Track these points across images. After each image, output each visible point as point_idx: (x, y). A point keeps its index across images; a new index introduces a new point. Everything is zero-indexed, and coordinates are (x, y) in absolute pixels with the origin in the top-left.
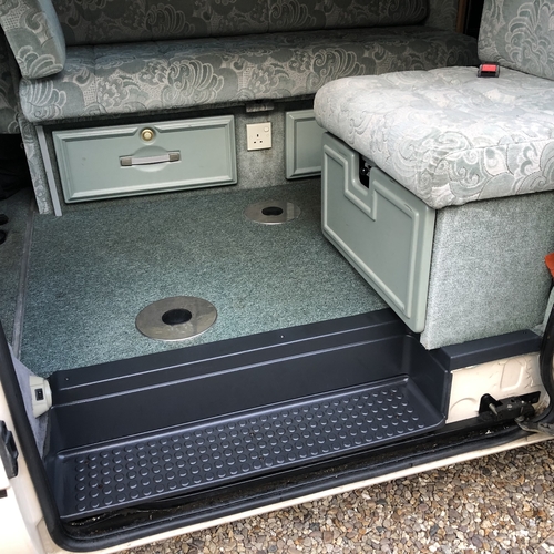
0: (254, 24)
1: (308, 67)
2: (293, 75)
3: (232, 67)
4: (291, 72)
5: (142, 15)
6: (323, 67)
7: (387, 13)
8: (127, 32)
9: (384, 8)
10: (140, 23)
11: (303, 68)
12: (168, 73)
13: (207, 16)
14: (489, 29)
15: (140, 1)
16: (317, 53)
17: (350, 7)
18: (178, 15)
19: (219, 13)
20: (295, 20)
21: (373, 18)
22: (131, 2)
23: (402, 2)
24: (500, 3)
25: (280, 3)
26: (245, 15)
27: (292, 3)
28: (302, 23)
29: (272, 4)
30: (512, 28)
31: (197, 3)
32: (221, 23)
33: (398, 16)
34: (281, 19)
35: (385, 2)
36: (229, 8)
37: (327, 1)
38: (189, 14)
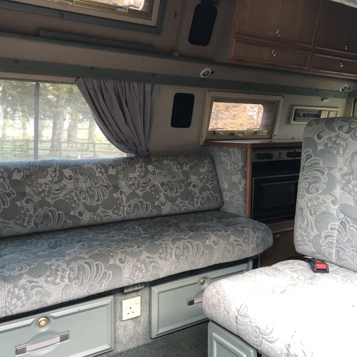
0: (114, 217)
1: (171, 257)
2: (162, 263)
3: (118, 262)
4: (160, 261)
5: (31, 216)
6: (181, 255)
7: (199, 205)
8: (19, 230)
9: (197, 202)
10: (29, 222)
11: (168, 257)
12: (68, 273)
13: (81, 214)
14: (305, 234)
15: (30, 206)
16: (176, 245)
17: (177, 202)
18: (59, 214)
19: (90, 211)
20: (142, 213)
21: (191, 208)
22: (22, 208)
23: (208, 198)
24: (312, 219)
25: (132, 202)
26: (108, 211)
27: (140, 202)
28: (147, 214)
29: (126, 203)
30: (326, 237)
31: (73, 205)
32: (91, 218)
33: (206, 207)
34: (133, 212)
35: (198, 198)
36: (97, 207)
37: (162, 199)
38: (67, 213)
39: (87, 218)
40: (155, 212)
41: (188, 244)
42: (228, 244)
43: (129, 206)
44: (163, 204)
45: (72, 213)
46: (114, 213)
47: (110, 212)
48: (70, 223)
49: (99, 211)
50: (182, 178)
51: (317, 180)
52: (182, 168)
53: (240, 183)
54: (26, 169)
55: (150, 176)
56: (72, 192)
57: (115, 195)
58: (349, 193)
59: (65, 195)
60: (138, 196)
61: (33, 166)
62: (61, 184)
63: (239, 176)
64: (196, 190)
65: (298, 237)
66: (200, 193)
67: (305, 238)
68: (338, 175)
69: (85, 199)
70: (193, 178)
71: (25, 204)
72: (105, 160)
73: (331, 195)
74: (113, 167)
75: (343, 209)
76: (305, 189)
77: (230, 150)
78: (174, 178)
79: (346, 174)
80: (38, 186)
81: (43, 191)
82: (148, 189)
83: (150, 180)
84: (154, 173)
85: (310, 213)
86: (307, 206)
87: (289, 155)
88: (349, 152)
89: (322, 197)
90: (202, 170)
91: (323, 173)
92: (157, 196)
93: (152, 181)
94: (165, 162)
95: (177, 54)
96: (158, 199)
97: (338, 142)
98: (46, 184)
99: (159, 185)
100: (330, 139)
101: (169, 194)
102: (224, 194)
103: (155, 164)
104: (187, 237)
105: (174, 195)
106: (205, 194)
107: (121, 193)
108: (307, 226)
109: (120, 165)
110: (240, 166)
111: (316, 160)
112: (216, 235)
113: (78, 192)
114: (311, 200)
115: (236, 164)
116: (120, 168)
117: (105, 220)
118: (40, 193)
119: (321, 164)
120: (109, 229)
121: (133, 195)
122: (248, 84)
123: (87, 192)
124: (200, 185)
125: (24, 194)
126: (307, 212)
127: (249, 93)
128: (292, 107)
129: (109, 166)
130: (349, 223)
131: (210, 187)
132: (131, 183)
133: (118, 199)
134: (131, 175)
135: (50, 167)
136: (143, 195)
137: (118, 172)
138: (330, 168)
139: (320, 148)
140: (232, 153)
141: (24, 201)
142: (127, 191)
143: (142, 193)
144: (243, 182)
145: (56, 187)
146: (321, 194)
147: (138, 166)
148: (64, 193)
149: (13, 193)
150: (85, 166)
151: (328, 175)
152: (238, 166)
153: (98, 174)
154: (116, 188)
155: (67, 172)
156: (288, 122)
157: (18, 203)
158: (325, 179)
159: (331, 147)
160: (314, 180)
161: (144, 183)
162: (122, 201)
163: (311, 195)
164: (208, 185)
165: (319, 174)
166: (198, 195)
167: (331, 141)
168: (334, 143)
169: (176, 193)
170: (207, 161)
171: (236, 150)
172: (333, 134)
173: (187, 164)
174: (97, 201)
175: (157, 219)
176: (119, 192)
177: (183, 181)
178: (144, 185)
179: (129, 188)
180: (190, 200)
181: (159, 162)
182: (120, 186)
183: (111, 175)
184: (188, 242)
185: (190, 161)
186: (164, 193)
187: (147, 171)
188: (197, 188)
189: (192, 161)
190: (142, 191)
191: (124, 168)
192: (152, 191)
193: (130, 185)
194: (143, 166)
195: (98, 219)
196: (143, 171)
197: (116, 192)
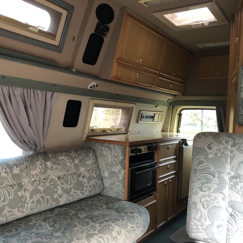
7: (88, 192)
9: (86, 191)
14: (199, 224)
17: (72, 193)
20: (44, 207)
21: (82, 196)
23: (94, 186)
24: (205, 212)
25: (35, 198)
26: (14, 210)
27: (42, 197)
28: (48, 207)
29: (30, 199)
30: (218, 227)
33: (93, 193)
34: (36, 208)
35: (87, 187)
36: (3, 208)
37: (60, 192)
40: (54, 205)
41: (100, 239)
42: (127, 231)
43: (33, 202)
44: (60, 197)
46: (19, 211)
47: (15, 211)
49: (5, 212)
50: (74, 171)
51: (209, 181)
52: (73, 162)
53: (120, 173)
55: (49, 172)
58: (238, 193)
60: (40, 192)
63: (119, 167)
64: (85, 180)
65: (192, 226)
66: (88, 183)
67: (199, 227)
68: (227, 178)
70: (82, 169)
72: (9, 160)
73: (222, 193)
74: (17, 167)
75: (232, 205)
76: (199, 187)
77: (111, 146)
78: (68, 171)
79: (233, 178)
82: (48, 184)
83: (49, 175)
84: (52, 169)
85: (204, 207)
86: (201, 201)
87: (149, 149)
88: (236, 161)
89: (213, 195)
90: (88, 163)
91: (214, 176)
92: (56, 190)
93: (50, 177)
94: (60, 158)
95: (74, 70)
96: (56, 192)
97: (226, 153)
99: (57, 179)
100: (219, 150)
101: (65, 186)
102: (105, 181)
103: (53, 160)
104: (96, 232)
105: (69, 187)
106: (92, 182)
107: (25, 190)
108: (201, 217)
109: (23, 164)
110: (120, 159)
111: (207, 165)
112: (117, 225)
114: (204, 196)
115: (116, 157)
116: (23, 167)
117: (10, 219)
119: (212, 168)
120: (17, 230)
121: (36, 191)
122: (117, 95)
124: (87, 175)
126: (200, 206)
127: (116, 102)
128: (140, 111)
129: (14, 165)
130: (238, 216)
131: (95, 176)
132: (33, 180)
133: (22, 197)
134: (33, 173)
136: (44, 190)
137: (21, 170)
138: (220, 173)
139: (210, 156)
140: (113, 148)
142: (30, 188)
143: (43, 188)
144: (123, 172)
146: (213, 192)
147: (38, 163)
151: (218, 177)
152: (119, 159)
153: (3, 175)
154: (20, 186)
156: (137, 122)
158: (216, 180)
159: (220, 156)
160: (206, 180)
161: (44, 179)
162: (26, 198)
163: (204, 193)
164: (93, 175)
165: (211, 177)
166: (87, 184)
167: (220, 151)
168: (223, 153)
169: (70, 185)
170: (91, 155)
171: (116, 146)
172: (222, 147)
173: (77, 159)
174: (3, 202)
175: (56, 211)
176: (23, 190)
177: (75, 174)
178: (44, 181)
179: (32, 185)
180: (81, 190)
181: (55, 158)
182: (23, 183)
183: (15, 174)
184: (100, 237)
185: (79, 156)
186: (61, 186)
187: (46, 168)
188: (85, 178)
189: (81, 155)
190: (43, 186)
191: (27, 167)
192: (51, 185)
193: (32, 181)
194: (43, 162)
195: (4, 219)
196: (43, 167)
197: (20, 190)
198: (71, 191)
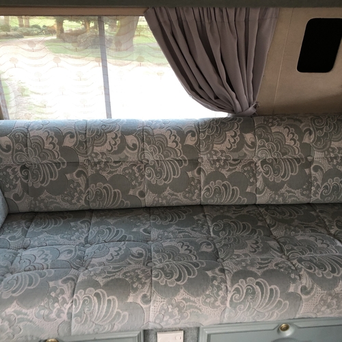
0: (185, 201)
1: (223, 303)
2: (206, 310)
3: (139, 301)
4: (204, 308)
5: (81, 191)
6: (240, 303)
7: (318, 196)
9: (316, 193)
11: (218, 303)
12: (68, 306)
15: (81, 180)
16: (236, 286)
17: (283, 190)
18: (115, 193)
19: (153, 192)
20: (225, 200)
21: (304, 200)
22: (73, 181)
23: (336, 188)
25: (213, 185)
26: (178, 194)
27: (224, 185)
28: (235, 201)
29: (205, 186)
31: (133, 183)
32: (154, 200)
33: (330, 200)
34: (212, 198)
35: (318, 187)
36: (165, 187)
37: (259, 184)
38: (125, 192)
39: (150, 199)
40: (245, 201)
41: (256, 288)
42: (330, 295)
43: (208, 189)
44: (259, 192)
45: (131, 193)
46: (185, 197)
47: (180, 195)
48: (128, 204)
49: (166, 193)
50: (298, 154)
52: (301, 139)
54: (80, 133)
55: (245, 150)
56: (135, 165)
57: (190, 174)
59: (125, 169)
60: (222, 177)
61: (90, 129)
62: (122, 156)
64: (318, 175)
66: (324, 180)
69: (149, 176)
70: (318, 155)
71: (75, 177)
72: (184, 123)
74: (193, 135)
78: (284, 154)
80: (93, 155)
81: (99, 162)
82: (239, 168)
83: (245, 155)
84: (253, 146)
90: (335, 145)
92: (252, 180)
93: (247, 157)
94: (274, 129)
96: (252, 184)
98: (103, 154)
99: (259, 163)
101: (271, 178)
103: (258, 131)
105: (278, 180)
106: (332, 182)
109: (204, 132)
112: (311, 275)
113: (143, 166)
116: (202, 136)
118: (96, 164)
121: (216, 175)
123: (154, 167)
124: (326, 167)
125: (77, 164)
129: (188, 132)
132: (215, 158)
133: (193, 179)
134: (217, 147)
135: (110, 132)
136: (230, 176)
137: (198, 142)
141: (74, 173)
142: (208, 168)
143: (229, 173)
145: (114, 158)
147: (229, 134)
148: (123, 166)
149: (63, 163)
150: (156, 132)
153: (170, 144)
154: (195, 163)
155: (131, 140)
157: (68, 176)
161: (234, 160)
162: (199, 182)
166: (319, 182)
169: (283, 177)
173: (310, 134)
174: (165, 180)
175: (244, 212)
176: (196, 170)
177: (298, 160)
178: (234, 163)
179: (212, 165)
180: (304, 190)
181: (264, 128)
182: (200, 160)
183: (188, 146)
184: (258, 284)
185: (318, 129)
186: (263, 176)
187: (242, 143)
188: (319, 172)
189: (322, 129)
190: (229, 170)
191: (208, 137)
192: (245, 171)
193: (214, 160)
194: (238, 133)
195: (164, 201)
196: (237, 141)
197: (192, 170)
198: (282, 188)
